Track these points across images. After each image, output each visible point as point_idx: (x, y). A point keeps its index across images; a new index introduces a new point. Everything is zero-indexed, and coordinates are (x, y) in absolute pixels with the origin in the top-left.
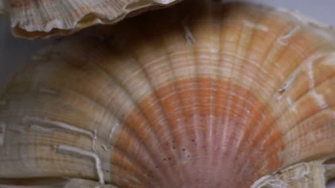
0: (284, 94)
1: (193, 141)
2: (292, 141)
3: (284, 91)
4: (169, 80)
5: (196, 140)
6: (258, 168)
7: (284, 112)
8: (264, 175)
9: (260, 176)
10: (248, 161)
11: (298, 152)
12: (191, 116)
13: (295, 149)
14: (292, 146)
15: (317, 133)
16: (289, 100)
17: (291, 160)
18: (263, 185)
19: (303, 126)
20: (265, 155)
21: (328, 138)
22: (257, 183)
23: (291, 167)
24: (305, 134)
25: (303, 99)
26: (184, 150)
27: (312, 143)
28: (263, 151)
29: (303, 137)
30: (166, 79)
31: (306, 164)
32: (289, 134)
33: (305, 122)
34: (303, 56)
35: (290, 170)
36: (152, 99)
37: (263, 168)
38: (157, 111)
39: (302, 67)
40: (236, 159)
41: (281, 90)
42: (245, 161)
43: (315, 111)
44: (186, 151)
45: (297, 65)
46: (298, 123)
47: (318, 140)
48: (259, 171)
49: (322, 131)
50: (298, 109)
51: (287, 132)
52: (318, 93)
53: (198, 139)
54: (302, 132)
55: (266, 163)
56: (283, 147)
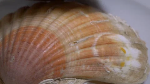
0: (76, 44)
1: (19, 53)
2: (71, 67)
3: (76, 42)
4: (27, 25)
5: (20, 53)
6: (47, 74)
7: (72, 52)
8: (49, 78)
9: (47, 78)
10: (41, 70)
11: (72, 73)
12: (24, 42)
13: (71, 71)
14: (70, 69)
15: (87, 67)
16: (77, 47)
17: (67, 75)
18: (47, 83)
19: (81, 61)
20: (53, 69)
21: (92, 70)
22: (44, 81)
23: (66, 79)
24: (80, 65)
25: (87, 49)
26: (13, 56)
27: (82, 71)
28: (52, 67)
29: (78, 67)
30: (26, 24)
31: (76, 79)
32: (70, 63)
33: (82, 60)
34: (98, 31)
35: (66, 80)
36: (16, 31)
37: (50, 75)
38: (14, 36)
39: (95, 35)
40: (35, 66)
41: (75, 42)
42: (39, 69)
43: (90, 56)
44: (13, 57)
45: (92, 34)
46: (78, 59)
47: (86, 70)
48: (47, 76)
49: (90, 67)
50: (80, 53)
51: (69, 62)
52: (97, 49)
53: (21, 53)
54: (79, 64)
55: (53, 73)
56: (64, 68)
